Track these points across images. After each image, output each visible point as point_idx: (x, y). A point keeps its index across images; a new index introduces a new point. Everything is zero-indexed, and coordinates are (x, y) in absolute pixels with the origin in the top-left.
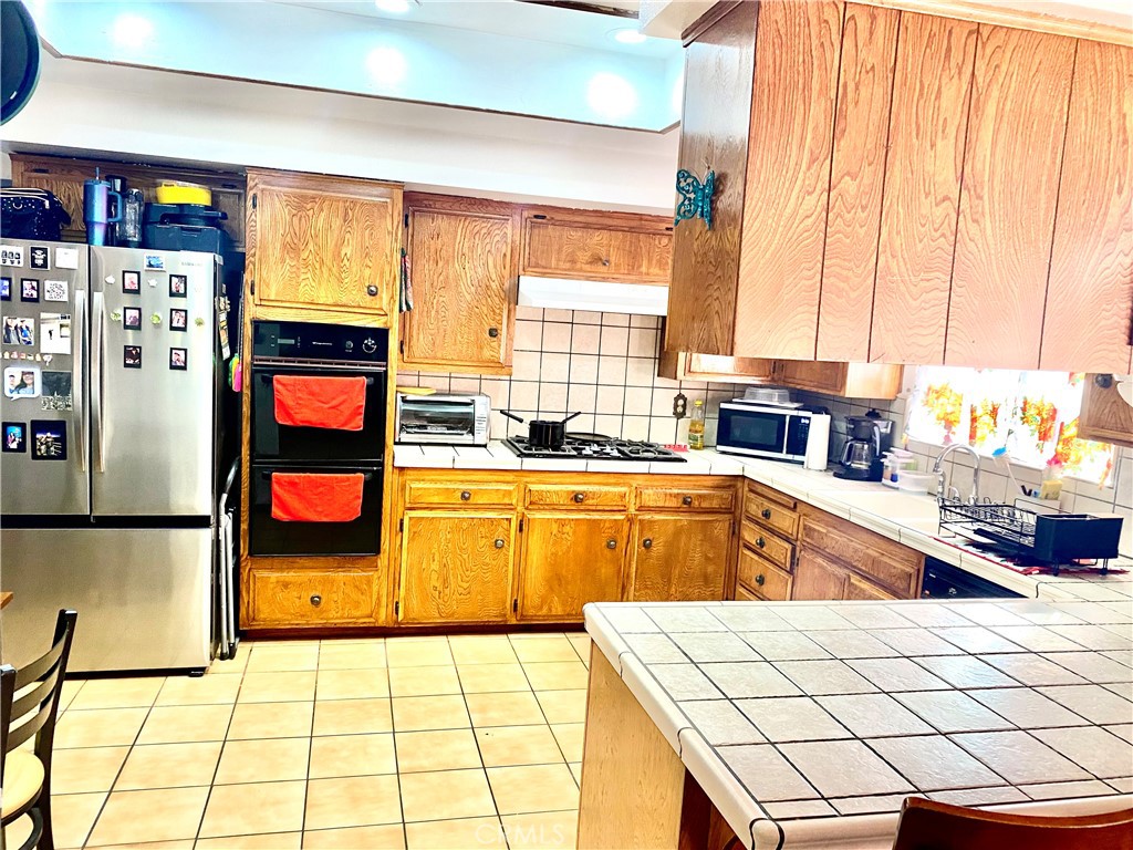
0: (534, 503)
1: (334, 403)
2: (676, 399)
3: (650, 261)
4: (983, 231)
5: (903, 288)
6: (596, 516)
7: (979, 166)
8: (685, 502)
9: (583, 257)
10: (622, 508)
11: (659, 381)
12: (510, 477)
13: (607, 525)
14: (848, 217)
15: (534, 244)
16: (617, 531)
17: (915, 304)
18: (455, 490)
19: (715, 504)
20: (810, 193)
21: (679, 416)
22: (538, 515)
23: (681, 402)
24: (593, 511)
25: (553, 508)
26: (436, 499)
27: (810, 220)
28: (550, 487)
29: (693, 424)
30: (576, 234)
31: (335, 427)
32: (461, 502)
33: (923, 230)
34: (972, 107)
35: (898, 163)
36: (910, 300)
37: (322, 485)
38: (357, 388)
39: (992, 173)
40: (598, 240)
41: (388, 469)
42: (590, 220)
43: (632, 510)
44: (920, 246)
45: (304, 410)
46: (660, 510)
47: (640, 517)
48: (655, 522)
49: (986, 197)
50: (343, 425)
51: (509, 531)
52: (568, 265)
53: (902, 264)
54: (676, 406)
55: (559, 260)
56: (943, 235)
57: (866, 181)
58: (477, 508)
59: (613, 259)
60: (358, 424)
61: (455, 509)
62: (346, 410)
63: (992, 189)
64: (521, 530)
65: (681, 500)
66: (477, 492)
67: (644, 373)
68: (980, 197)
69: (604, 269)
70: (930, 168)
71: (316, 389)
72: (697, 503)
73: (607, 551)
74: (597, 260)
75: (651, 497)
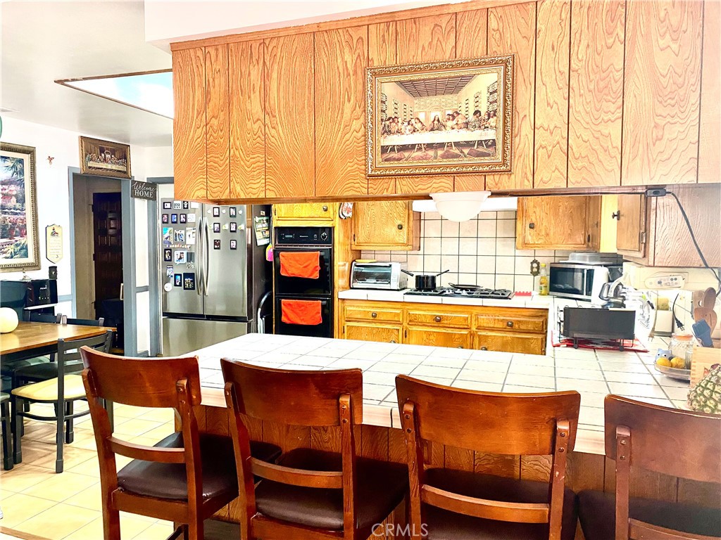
0: (413, 321)
1: (305, 265)
2: (532, 263)
4: (278, 132)
5: (242, 163)
6: (450, 331)
7: (272, 102)
8: (508, 325)
10: (466, 327)
11: (519, 252)
12: (399, 306)
13: (456, 337)
14: (215, 135)
17: (249, 170)
18: (368, 312)
19: (530, 327)
20: (198, 128)
21: (534, 274)
22: (414, 328)
23: (535, 265)
24: (449, 327)
25: (423, 324)
26: (359, 316)
27: (199, 140)
28: (421, 312)
29: (541, 279)
31: (306, 277)
32: (372, 318)
33: (249, 136)
34: (266, 77)
35: (234, 108)
36: (246, 168)
37: (303, 306)
38: (315, 257)
39: (279, 104)
41: (336, 300)
43: (474, 329)
44: (248, 143)
45: (293, 269)
46: (492, 329)
47: (479, 333)
48: (488, 336)
49: (277, 116)
50: (311, 275)
51: (398, 336)
53: (241, 152)
54: (532, 268)
56: (259, 137)
57: (221, 119)
58: (381, 322)
60: (316, 276)
61: (369, 322)
62: (311, 268)
63: (280, 111)
64: (406, 337)
65: (505, 324)
66: (380, 313)
67: (509, 247)
68: (274, 116)
70: (249, 108)
71: (298, 258)
72: (517, 326)
75: (485, 320)
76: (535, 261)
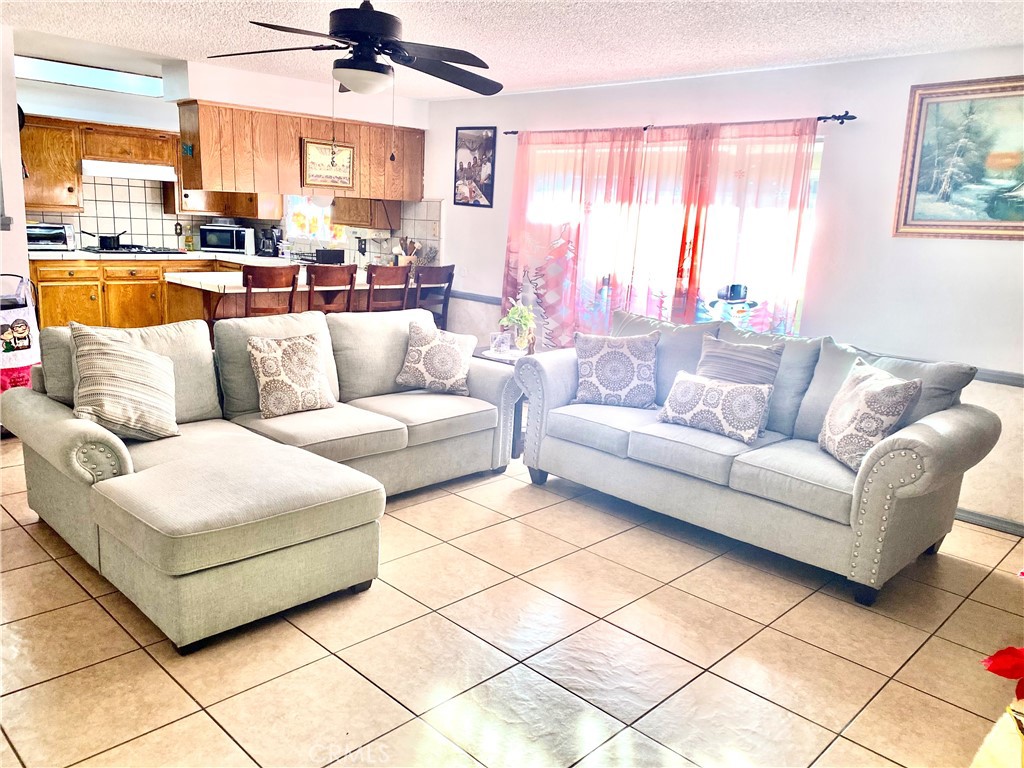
0: (109, 278)
2: (176, 226)
3: (153, 153)
4: (260, 160)
6: (143, 282)
7: (257, 144)
9: (116, 150)
10: (157, 277)
11: (165, 216)
12: (94, 264)
13: (149, 286)
14: (226, 157)
15: (88, 143)
16: (156, 289)
18: (64, 271)
20: (216, 152)
21: (179, 234)
22: (112, 283)
23: (179, 227)
24: (142, 280)
25: (120, 279)
26: (55, 276)
28: (117, 268)
29: (187, 238)
30: (111, 138)
32: (69, 277)
33: (245, 159)
35: (237, 144)
39: (260, 146)
40: (123, 141)
42: (119, 131)
43: (162, 278)
51: (97, 291)
52: (108, 154)
54: (176, 229)
55: (102, 152)
56: (250, 161)
57: (229, 149)
58: (78, 279)
59: (133, 151)
61: (66, 281)
63: (261, 150)
64: (104, 291)
66: (77, 272)
67: (156, 212)
68: (258, 152)
69: (128, 157)
70: (245, 145)
73: (151, 300)
74: (124, 152)
76: (178, 224)
